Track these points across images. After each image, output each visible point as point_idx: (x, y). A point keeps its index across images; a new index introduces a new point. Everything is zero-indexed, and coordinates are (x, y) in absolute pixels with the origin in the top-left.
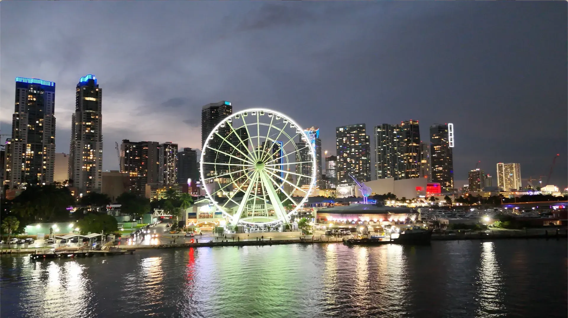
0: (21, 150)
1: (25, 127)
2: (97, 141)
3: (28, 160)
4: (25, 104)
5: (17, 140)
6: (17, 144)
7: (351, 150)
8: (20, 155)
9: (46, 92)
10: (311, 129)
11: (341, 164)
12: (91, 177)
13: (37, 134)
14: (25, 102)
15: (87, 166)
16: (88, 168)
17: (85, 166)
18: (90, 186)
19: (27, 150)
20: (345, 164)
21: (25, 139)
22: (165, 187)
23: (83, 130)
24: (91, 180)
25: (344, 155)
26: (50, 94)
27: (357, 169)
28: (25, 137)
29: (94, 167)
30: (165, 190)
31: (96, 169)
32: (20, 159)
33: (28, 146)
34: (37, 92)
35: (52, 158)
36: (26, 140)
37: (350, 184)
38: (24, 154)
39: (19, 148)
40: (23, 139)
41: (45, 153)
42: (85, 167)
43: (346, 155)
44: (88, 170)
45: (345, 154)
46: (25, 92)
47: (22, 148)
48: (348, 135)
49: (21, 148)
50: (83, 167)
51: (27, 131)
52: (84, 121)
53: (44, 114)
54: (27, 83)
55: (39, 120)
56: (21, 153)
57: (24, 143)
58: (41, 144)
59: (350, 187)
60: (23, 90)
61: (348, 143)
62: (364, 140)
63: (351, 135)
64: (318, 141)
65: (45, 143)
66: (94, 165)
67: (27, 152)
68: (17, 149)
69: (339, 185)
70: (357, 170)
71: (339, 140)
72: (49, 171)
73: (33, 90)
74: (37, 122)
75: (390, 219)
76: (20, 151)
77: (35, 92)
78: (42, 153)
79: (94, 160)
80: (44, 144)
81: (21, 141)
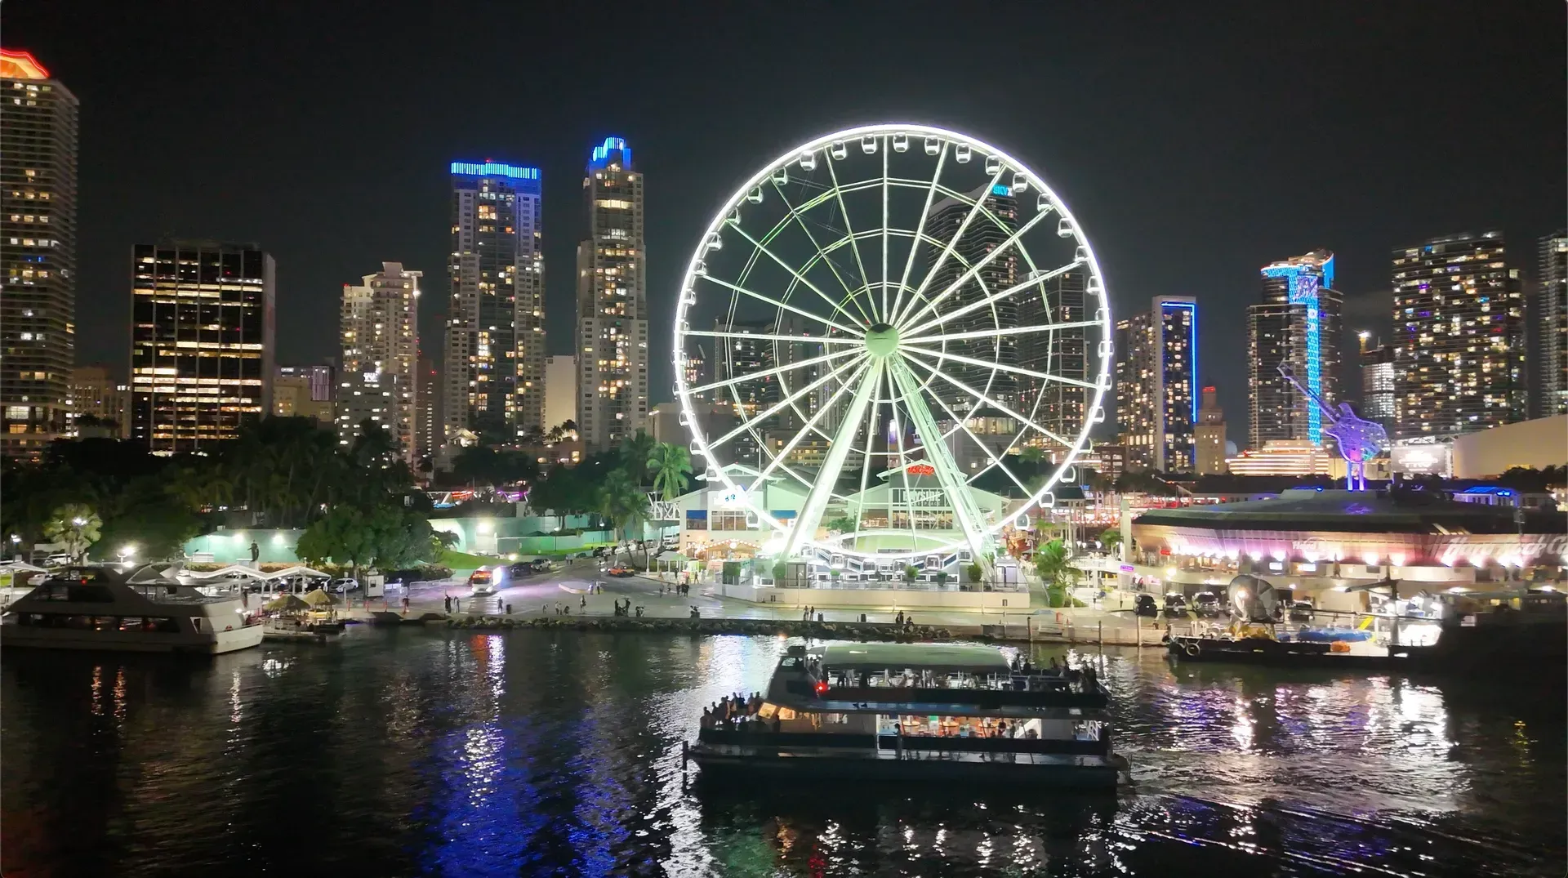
0: (467, 348)
1: (474, 290)
2: (632, 318)
3: (483, 372)
4: (471, 231)
5: (456, 321)
6: (457, 333)
7: (1447, 323)
8: (464, 360)
9: (518, 195)
10: (1302, 260)
11: (1410, 370)
12: (619, 416)
13: (501, 305)
14: (471, 224)
15: (609, 386)
16: (613, 390)
17: (604, 386)
18: (619, 438)
19: (480, 347)
20: (1424, 370)
21: (474, 320)
22: (815, 443)
23: (599, 290)
24: (619, 422)
25: (1421, 340)
26: (527, 199)
27: (1473, 384)
28: (472, 314)
29: (627, 388)
30: (815, 451)
31: (632, 393)
32: (464, 370)
33: (483, 337)
34: (497, 196)
35: (536, 366)
36: (477, 323)
37: (1444, 436)
38: (473, 358)
39: (460, 342)
40: (470, 320)
41: (521, 354)
42: (605, 389)
43: (1431, 339)
44: (613, 397)
45: (1424, 335)
46: (471, 198)
47: (467, 342)
48: (1436, 271)
49: (465, 342)
50: (601, 389)
51: (477, 299)
52: (600, 265)
53: (516, 253)
54: (477, 175)
55: (504, 270)
56: (466, 354)
57: (472, 330)
58: (510, 331)
59: (1441, 446)
60: (468, 195)
61: (1438, 298)
62: (1499, 284)
63: (1449, 269)
64: (1327, 296)
65: (521, 329)
66: (627, 383)
67: (480, 353)
68: (457, 345)
69: (1400, 442)
70: (1473, 389)
71: (1402, 289)
72: (532, 399)
73: (490, 191)
74: (501, 275)
75: (1449, 556)
76: (464, 351)
77: (493, 196)
78: (513, 354)
79: (627, 370)
80: (517, 332)
81: (465, 326)
